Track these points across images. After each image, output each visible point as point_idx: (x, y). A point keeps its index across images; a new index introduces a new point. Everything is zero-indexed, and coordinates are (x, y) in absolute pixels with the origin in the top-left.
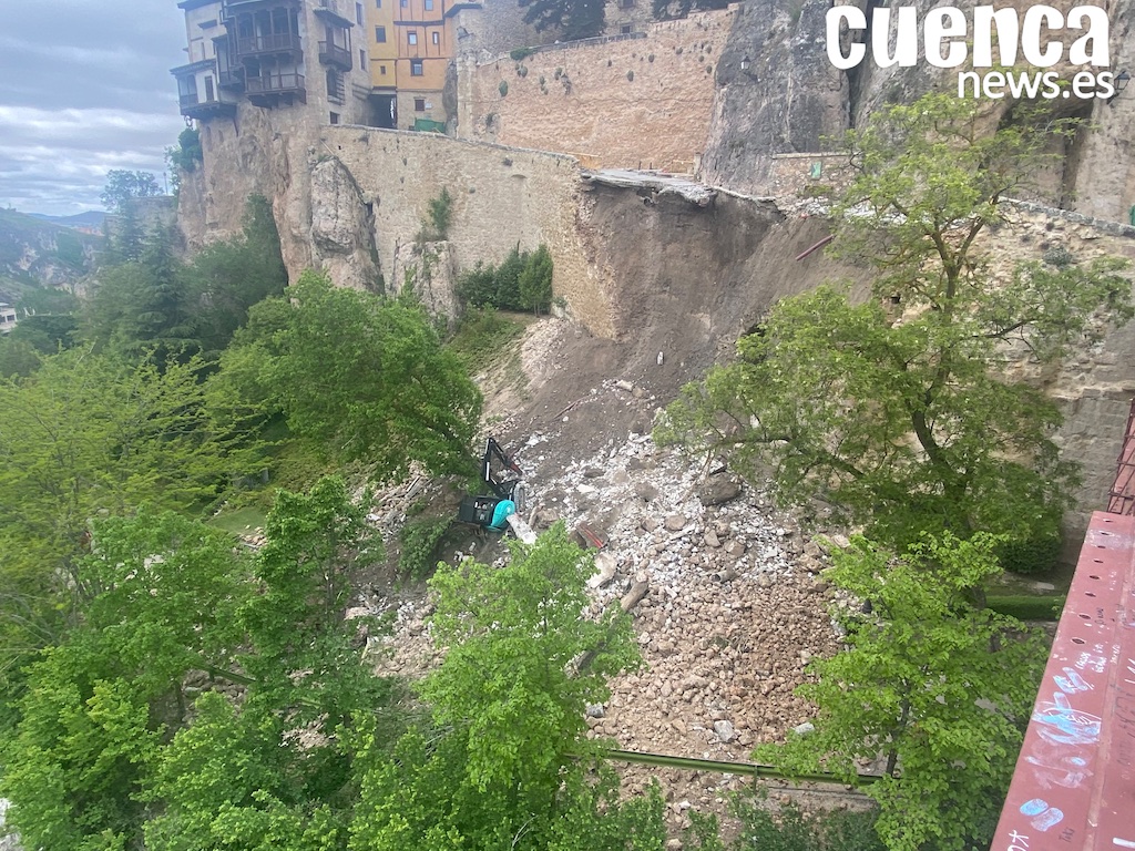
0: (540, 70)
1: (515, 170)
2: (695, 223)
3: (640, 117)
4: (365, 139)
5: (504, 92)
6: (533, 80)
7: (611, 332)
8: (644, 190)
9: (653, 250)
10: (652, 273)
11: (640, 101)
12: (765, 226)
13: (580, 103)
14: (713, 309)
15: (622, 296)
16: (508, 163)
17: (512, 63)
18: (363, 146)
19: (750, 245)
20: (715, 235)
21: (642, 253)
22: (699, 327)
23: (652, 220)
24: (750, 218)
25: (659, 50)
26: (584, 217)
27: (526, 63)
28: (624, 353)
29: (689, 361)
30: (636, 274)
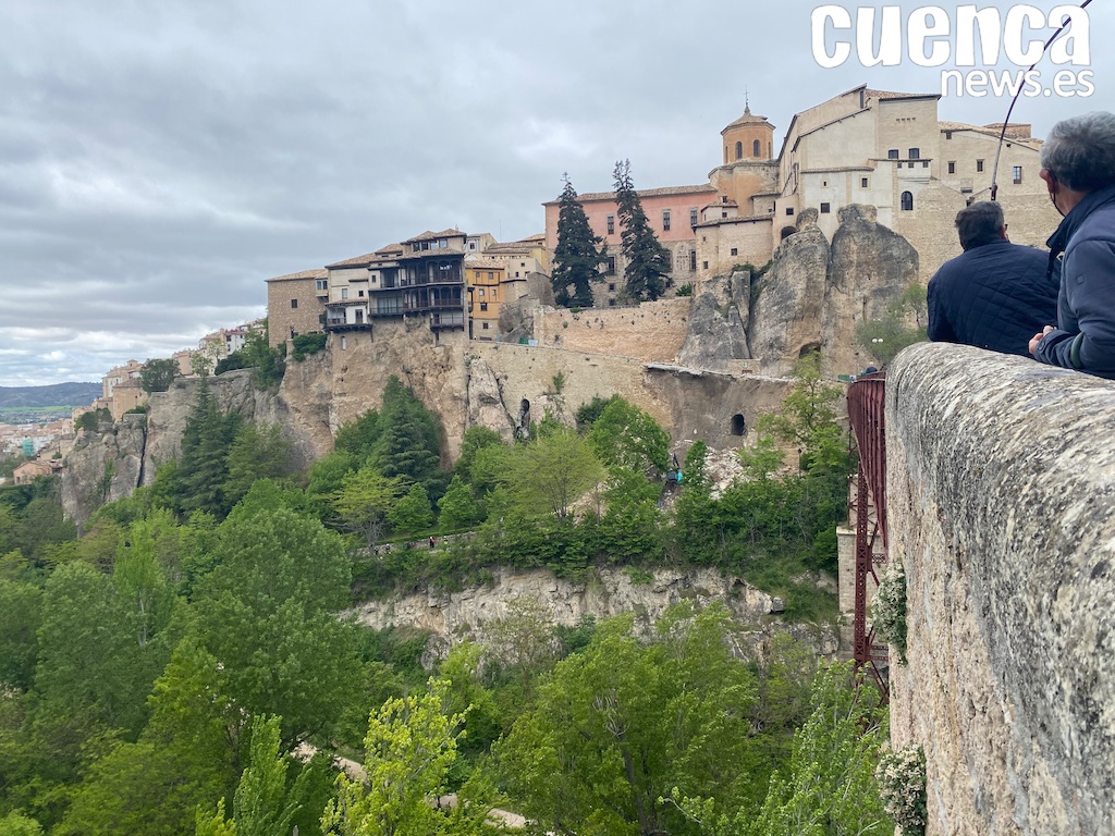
0: (587, 318)
1: (591, 362)
2: (694, 382)
3: (639, 339)
4: (496, 348)
5: (565, 326)
6: (582, 322)
7: (672, 424)
8: (671, 371)
9: (680, 393)
10: (682, 402)
11: (638, 333)
12: (728, 383)
13: (608, 333)
14: (713, 412)
15: (674, 410)
16: (588, 359)
17: (571, 314)
18: (495, 351)
19: (724, 389)
20: (704, 387)
21: (677, 394)
22: (708, 420)
23: (677, 382)
24: (722, 380)
25: (646, 313)
26: (648, 381)
27: (579, 314)
28: (679, 432)
29: (709, 431)
30: (676, 402)
